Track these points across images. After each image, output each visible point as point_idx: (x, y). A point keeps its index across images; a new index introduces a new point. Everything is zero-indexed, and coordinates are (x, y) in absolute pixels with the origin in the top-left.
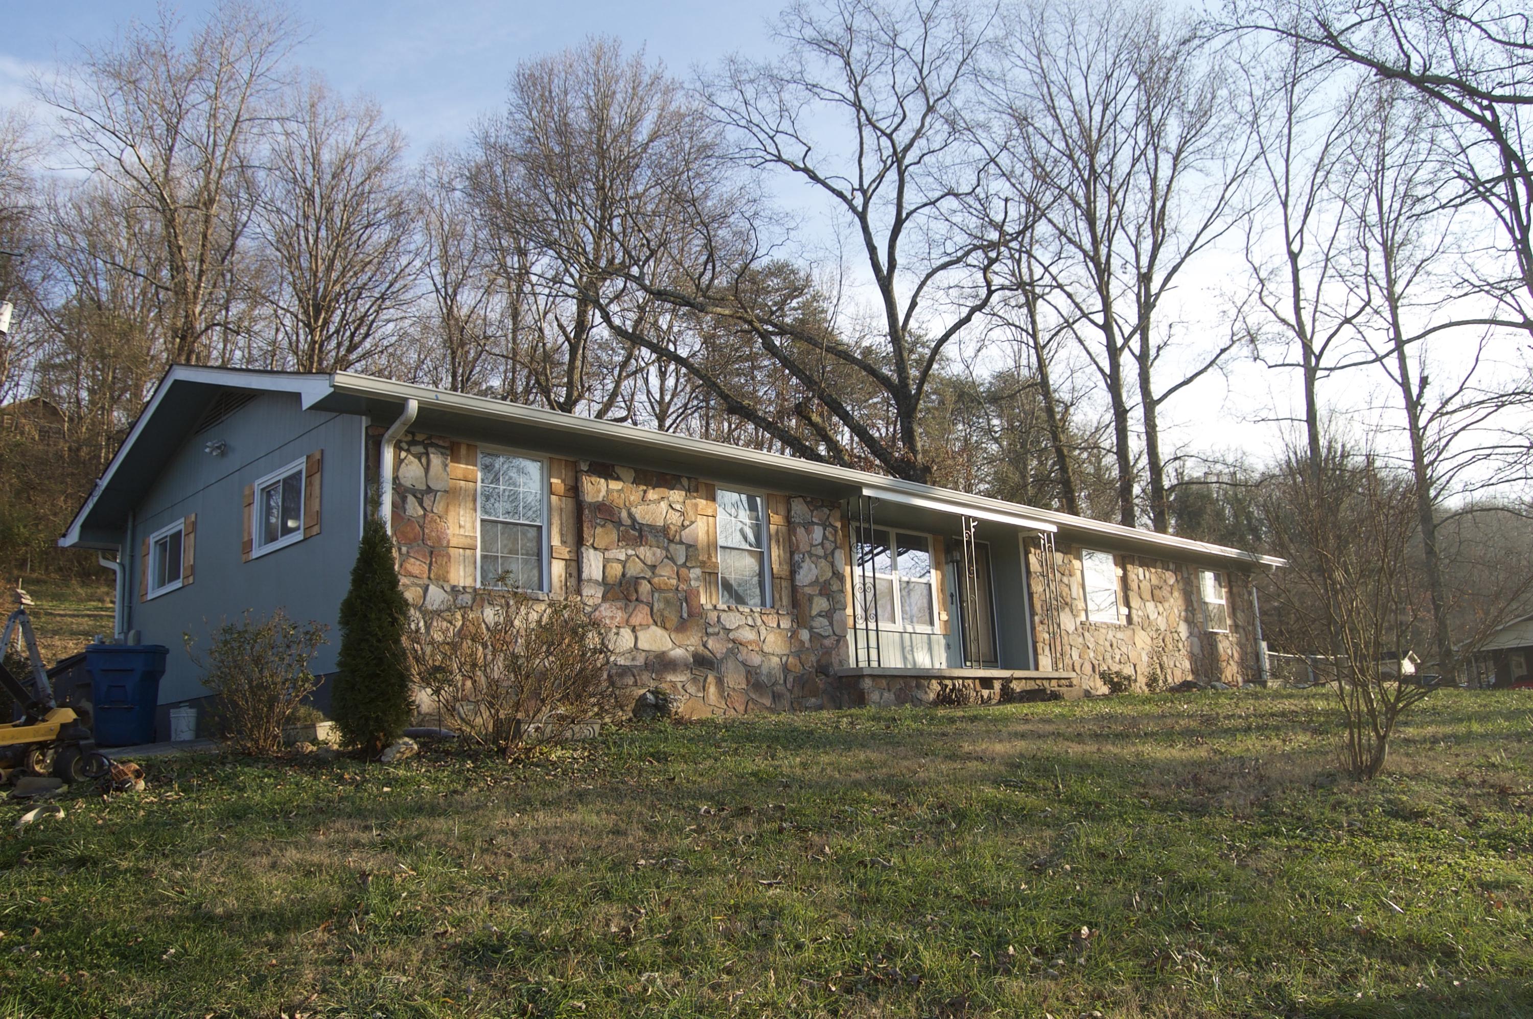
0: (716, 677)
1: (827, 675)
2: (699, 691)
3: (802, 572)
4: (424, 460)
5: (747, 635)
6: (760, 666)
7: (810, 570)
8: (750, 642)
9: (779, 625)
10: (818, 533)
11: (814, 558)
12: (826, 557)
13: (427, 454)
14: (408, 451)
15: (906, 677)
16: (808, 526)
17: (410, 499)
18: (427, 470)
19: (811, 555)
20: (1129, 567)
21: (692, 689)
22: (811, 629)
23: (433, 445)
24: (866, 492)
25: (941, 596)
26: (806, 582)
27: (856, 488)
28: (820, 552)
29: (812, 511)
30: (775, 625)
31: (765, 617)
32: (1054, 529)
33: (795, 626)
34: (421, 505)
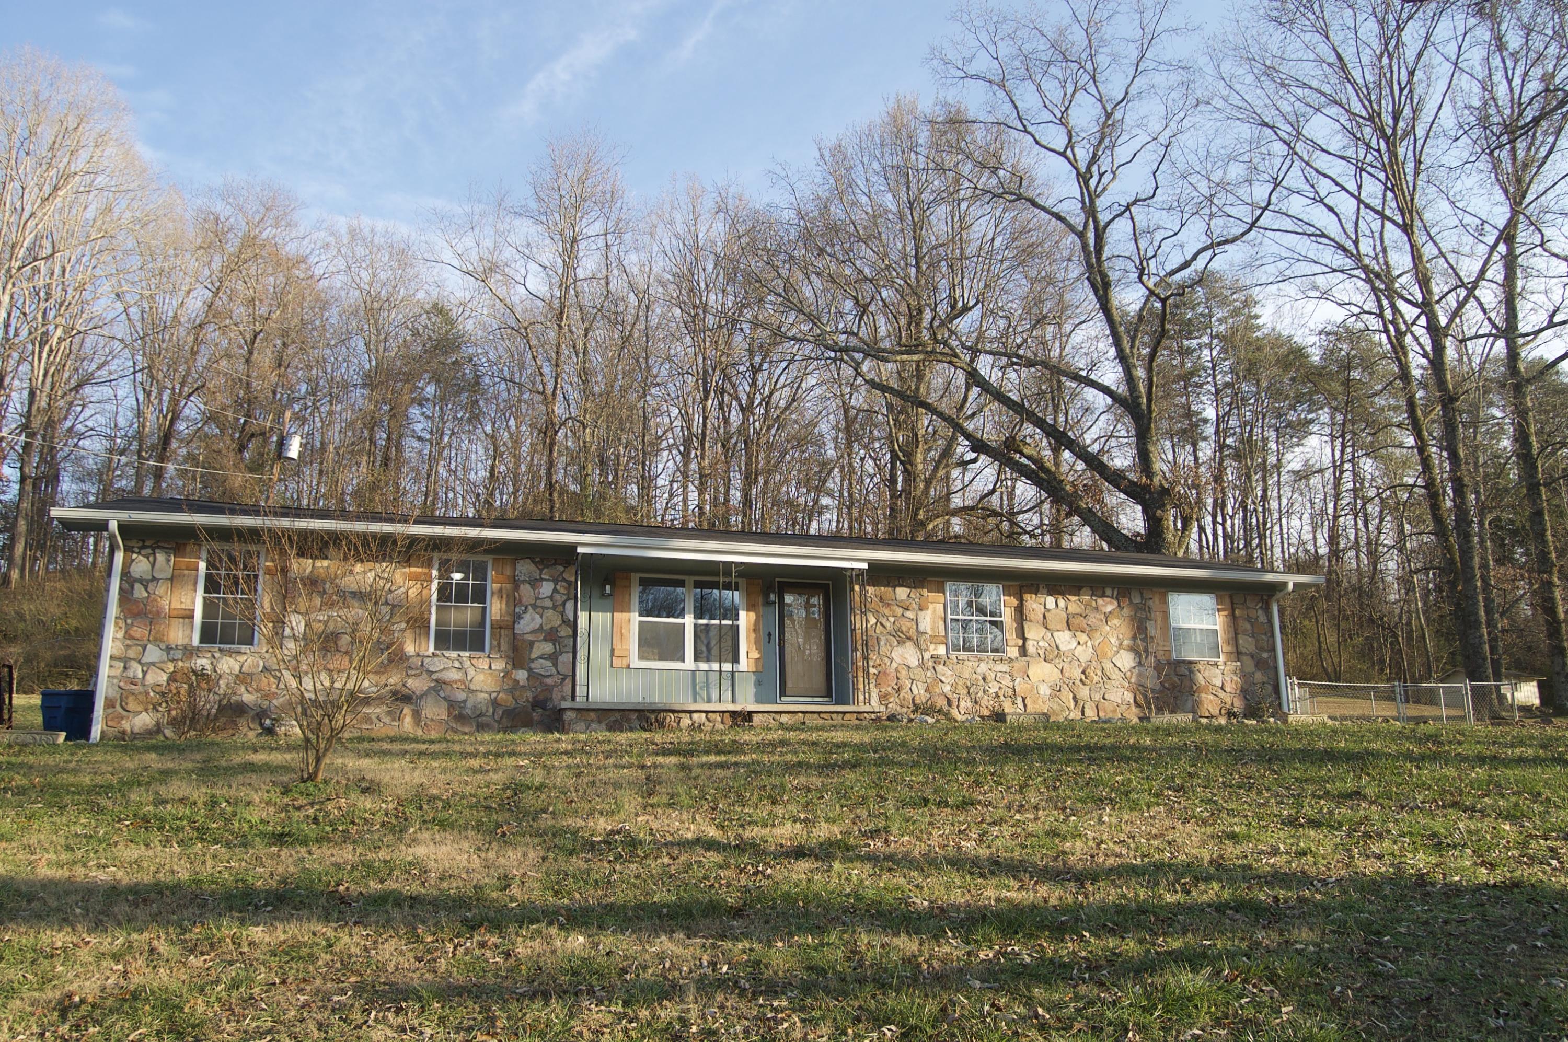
0: (413, 710)
1: (544, 709)
2: (394, 720)
3: (522, 622)
4: (151, 559)
5: (453, 675)
6: (465, 701)
7: (533, 619)
8: (456, 682)
9: (490, 667)
10: (546, 588)
11: (539, 610)
12: (554, 608)
13: (154, 554)
14: (139, 553)
15: (623, 710)
16: (534, 583)
17: (137, 586)
18: (153, 565)
19: (534, 606)
20: (1027, 597)
21: (387, 720)
22: (530, 670)
23: (159, 547)
24: (580, 550)
25: (753, 636)
26: (528, 629)
27: (573, 547)
28: (548, 603)
29: (541, 570)
30: (486, 667)
31: (474, 661)
32: (865, 566)
33: (509, 667)
34: (146, 590)
